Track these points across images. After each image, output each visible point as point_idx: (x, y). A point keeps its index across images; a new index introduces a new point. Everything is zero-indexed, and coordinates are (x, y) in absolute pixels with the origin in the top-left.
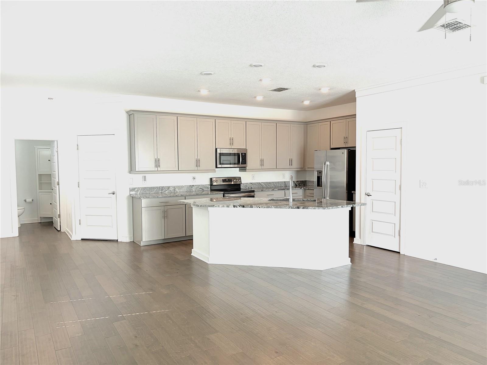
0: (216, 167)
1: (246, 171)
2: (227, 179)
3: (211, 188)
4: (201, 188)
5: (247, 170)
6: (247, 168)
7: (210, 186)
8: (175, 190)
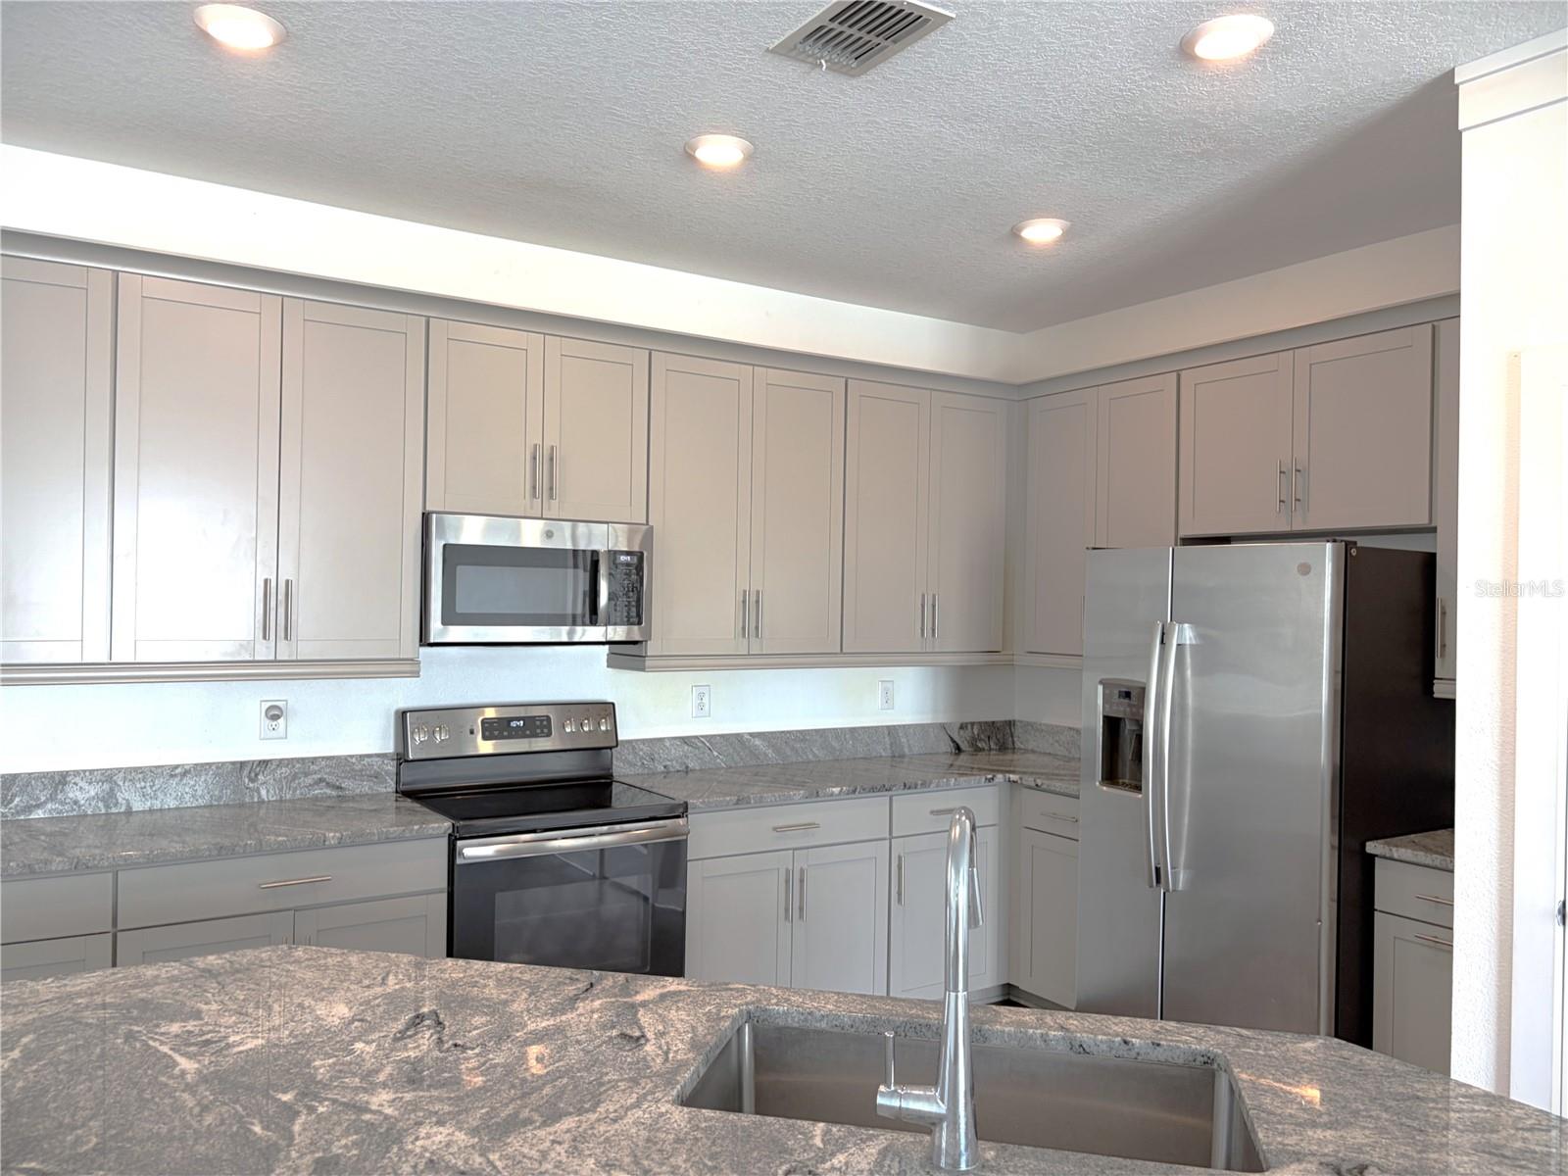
0: (424, 641)
1: (643, 669)
2: (518, 719)
3: (398, 774)
4: (321, 780)
5: (648, 663)
6: (652, 648)
7: (391, 767)
8: (109, 798)
